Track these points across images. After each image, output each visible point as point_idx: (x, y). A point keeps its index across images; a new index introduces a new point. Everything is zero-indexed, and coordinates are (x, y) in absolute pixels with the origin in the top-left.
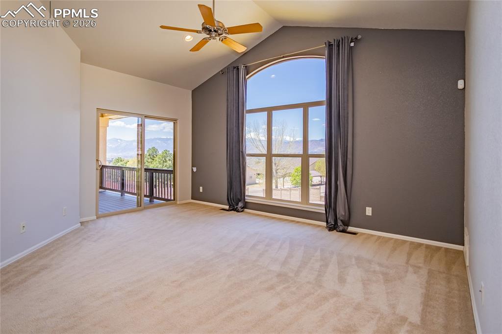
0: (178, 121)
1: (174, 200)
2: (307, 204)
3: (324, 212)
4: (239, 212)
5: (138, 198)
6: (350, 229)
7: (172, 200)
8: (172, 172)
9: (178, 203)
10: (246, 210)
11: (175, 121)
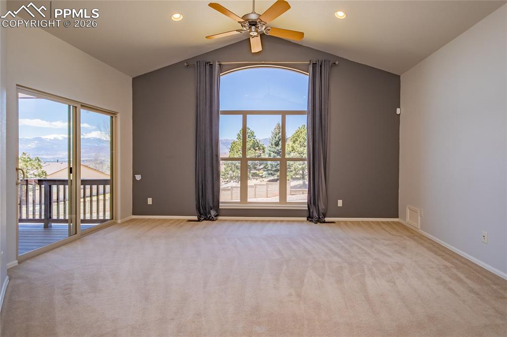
0: (119, 116)
1: (112, 218)
2: (286, 204)
3: (307, 209)
4: (213, 220)
5: (70, 226)
6: (327, 219)
7: (108, 220)
8: (110, 182)
9: (119, 221)
10: (220, 218)
11: (113, 114)
